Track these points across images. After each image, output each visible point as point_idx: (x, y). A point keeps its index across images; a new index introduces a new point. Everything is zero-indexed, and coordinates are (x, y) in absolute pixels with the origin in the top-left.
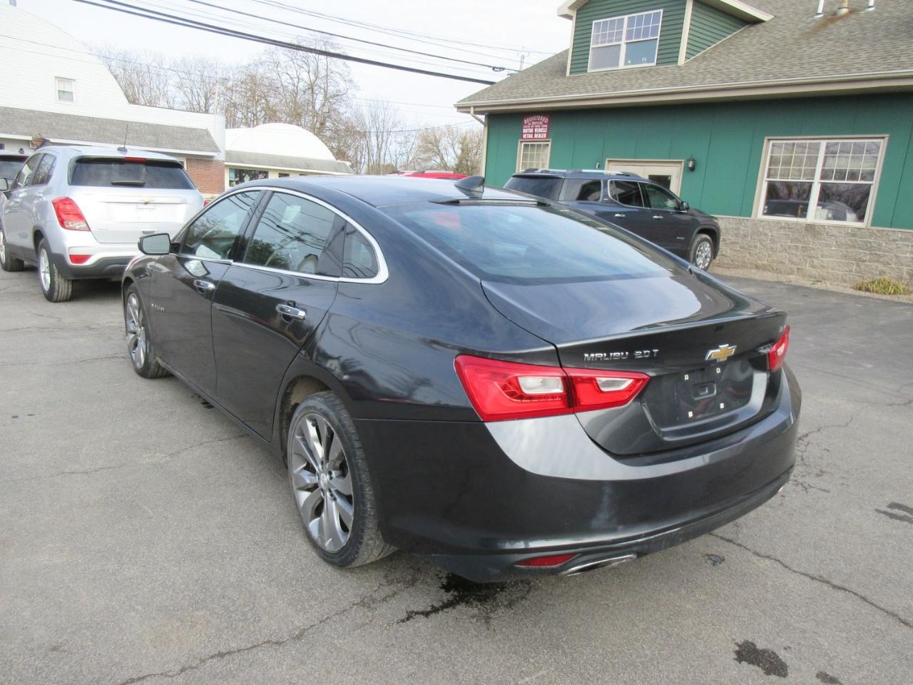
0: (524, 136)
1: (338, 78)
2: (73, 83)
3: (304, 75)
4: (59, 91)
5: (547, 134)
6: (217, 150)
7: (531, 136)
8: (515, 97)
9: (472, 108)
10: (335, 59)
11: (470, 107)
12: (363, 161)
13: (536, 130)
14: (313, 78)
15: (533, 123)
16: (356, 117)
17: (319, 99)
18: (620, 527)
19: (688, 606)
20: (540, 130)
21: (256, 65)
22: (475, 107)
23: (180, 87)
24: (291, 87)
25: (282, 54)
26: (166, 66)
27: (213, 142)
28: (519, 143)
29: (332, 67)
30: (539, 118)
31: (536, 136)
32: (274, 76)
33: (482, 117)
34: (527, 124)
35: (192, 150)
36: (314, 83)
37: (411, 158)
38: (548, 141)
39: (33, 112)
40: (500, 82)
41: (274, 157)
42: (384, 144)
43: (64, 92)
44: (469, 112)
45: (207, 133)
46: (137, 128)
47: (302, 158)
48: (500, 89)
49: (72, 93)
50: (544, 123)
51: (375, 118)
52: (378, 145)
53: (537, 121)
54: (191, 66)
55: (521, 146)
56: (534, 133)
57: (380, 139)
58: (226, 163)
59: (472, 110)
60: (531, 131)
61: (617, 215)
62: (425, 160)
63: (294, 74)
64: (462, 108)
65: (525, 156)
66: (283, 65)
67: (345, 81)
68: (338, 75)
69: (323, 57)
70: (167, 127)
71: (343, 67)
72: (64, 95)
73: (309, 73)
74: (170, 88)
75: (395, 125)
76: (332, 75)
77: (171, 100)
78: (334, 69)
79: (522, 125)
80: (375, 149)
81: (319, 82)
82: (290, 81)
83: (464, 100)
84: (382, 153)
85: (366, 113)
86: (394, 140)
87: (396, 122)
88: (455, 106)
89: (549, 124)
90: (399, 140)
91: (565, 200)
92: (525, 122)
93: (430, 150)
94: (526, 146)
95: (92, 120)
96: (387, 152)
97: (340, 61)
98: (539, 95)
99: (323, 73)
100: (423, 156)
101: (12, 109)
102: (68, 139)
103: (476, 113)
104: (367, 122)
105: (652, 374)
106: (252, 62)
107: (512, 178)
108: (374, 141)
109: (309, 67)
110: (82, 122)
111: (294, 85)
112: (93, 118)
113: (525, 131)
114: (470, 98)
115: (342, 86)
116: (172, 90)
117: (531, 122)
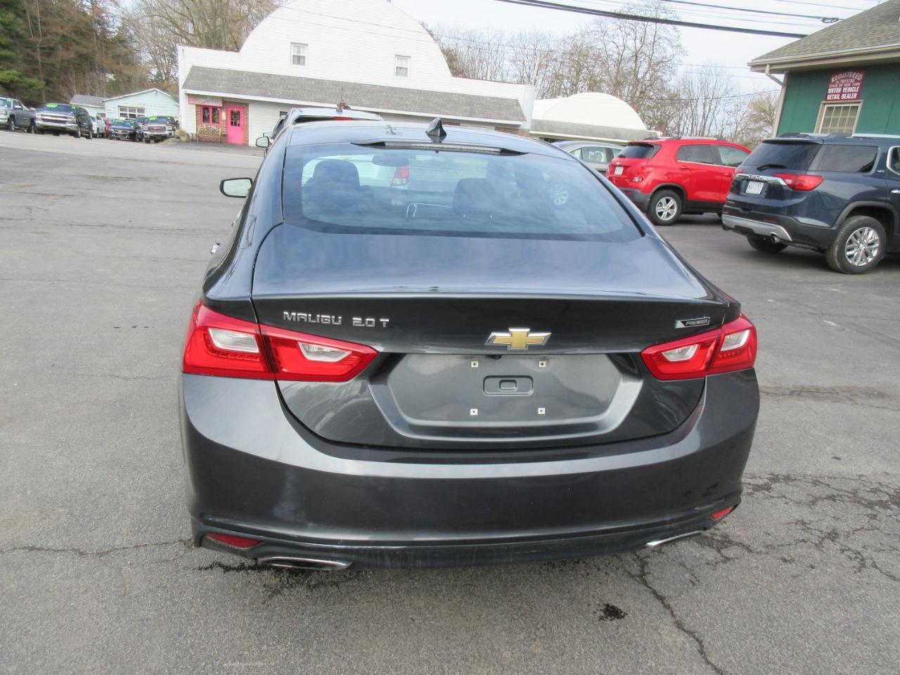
0: (829, 97)
1: (665, 44)
2: (409, 59)
3: (630, 43)
4: (397, 67)
5: (858, 93)
6: (523, 119)
7: (837, 97)
8: (822, 51)
9: (768, 66)
10: (665, 25)
11: (765, 65)
12: (685, 131)
13: (845, 90)
14: (639, 45)
15: (843, 81)
16: (684, 85)
17: (643, 67)
18: (310, 524)
19: (507, 654)
20: (850, 89)
21: (583, 36)
22: (771, 65)
23: (514, 61)
24: (616, 56)
25: (610, 23)
26: (504, 42)
27: (521, 112)
28: (821, 105)
29: (661, 33)
30: (851, 74)
31: (844, 96)
32: (600, 45)
33: (781, 77)
34: (834, 83)
35: (501, 119)
36: (639, 50)
37: (739, 129)
38: (859, 103)
39: (375, 86)
40: (812, 35)
41: (584, 126)
42: (711, 114)
43: (401, 68)
44: (764, 71)
45: (516, 102)
46: (456, 99)
47: (611, 128)
48: (809, 42)
49: (407, 68)
50: (856, 81)
51: (704, 85)
52: (704, 114)
53: (847, 78)
54: (526, 40)
55: (823, 109)
56: (841, 93)
57: (707, 108)
58: (531, 132)
59: (767, 68)
60: (839, 90)
61: (895, 192)
62: (754, 130)
63: (620, 41)
64: (757, 66)
65: (827, 122)
66: (610, 33)
67: (672, 47)
68: (666, 41)
69: (653, 25)
70: (483, 98)
71: (672, 32)
72: (401, 71)
73: (635, 40)
74: (506, 62)
75: (726, 91)
76: (659, 41)
77: (505, 73)
78: (663, 34)
79: (828, 84)
80: (700, 119)
81: (645, 49)
82: (615, 50)
83: (761, 57)
84: (708, 123)
85: (696, 80)
86: (722, 109)
87: (729, 88)
88: (749, 64)
89: (862, 81)
90: (728, 108)
91: (817, 171)
92: (833, 80)
93: (761, 119)
94: (830, 109)
95: (420, 92)
96: (714, 123)
97: (670, 27)
98: (852, 46)
99: (650, 39)
100: (752, 126)
101: (360, 85)
102: (377, 108)
103: (772, 71)
104: (695, 90)
105: (380, 349)
106: (579, 32)
107: (762, 144)
108: (700, 111)
109: (636, 33)
110: (411, 95)
111: (619, 54)
112: (421, 91)
113: (830, 91)
114: (768, 55)
115: (670, 51)
116: (507, 65)
117: (839, 80)
